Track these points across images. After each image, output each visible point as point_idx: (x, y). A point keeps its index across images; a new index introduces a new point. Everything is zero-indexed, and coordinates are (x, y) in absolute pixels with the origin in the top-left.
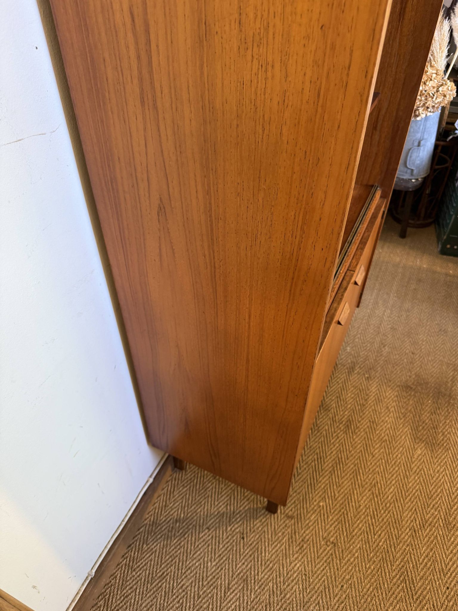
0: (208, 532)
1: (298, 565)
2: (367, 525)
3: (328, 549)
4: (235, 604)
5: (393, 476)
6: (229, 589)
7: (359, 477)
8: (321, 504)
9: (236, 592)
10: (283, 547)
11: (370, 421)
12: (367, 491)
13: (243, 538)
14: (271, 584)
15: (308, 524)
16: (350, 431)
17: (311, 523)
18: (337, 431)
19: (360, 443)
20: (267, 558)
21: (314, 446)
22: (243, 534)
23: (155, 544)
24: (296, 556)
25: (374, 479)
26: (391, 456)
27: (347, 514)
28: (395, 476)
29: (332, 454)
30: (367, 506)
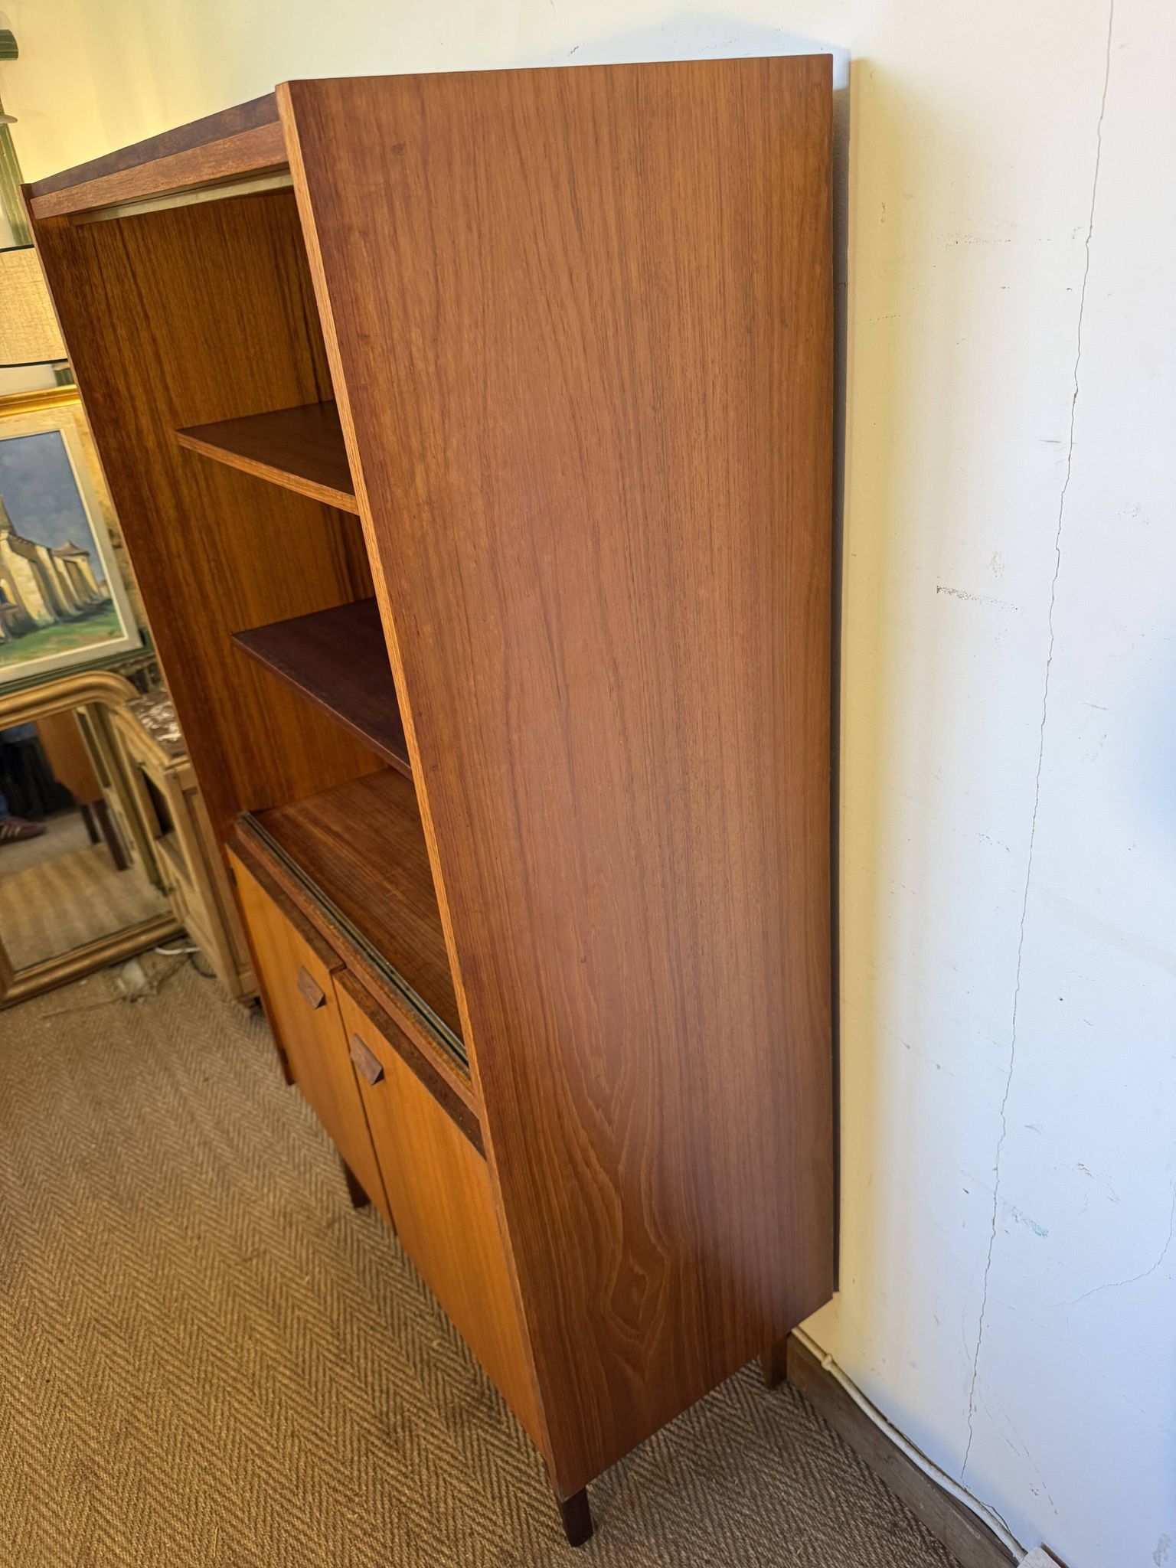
2: (219, 1328)
3: (249, 1250)
5: (233, 1442)
11: (356, 1495)
15: (302, 1241)
16: (373, 1429)
17: (298, 1246)
18: (395, 1401)
19: (336, 1429)
24: (283, 1202)
25: (261, 1400)
26: (263, 1475)
27: (260, 1308)
28: (230, 1446)
29: (362, 1355)
30: (239, 1350)
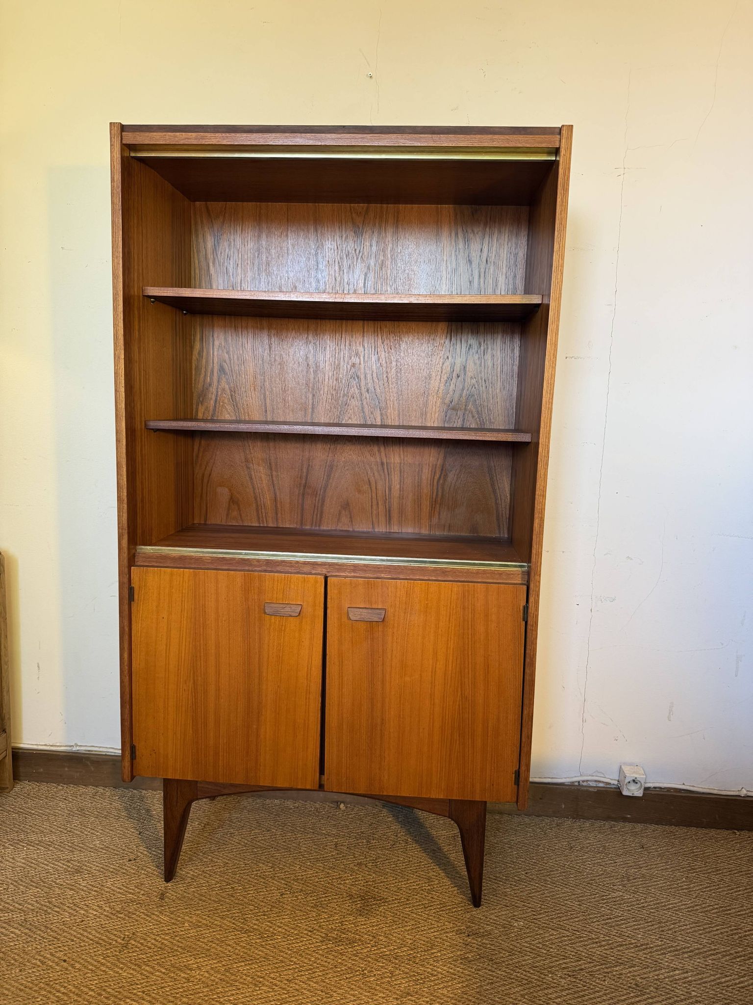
0: (137, 834)
1: (95, 913)
3: (119, 940)
4: (50, 868)
6: (68, 862)
7: (243, 964)
8: (186, 924)
9: (64, 866)
10: (119, 895)
12: (219, 976)
13: (130, 860)
14: (71, 893)
15: (154, 914)
17: (156, 918)
20: (104, 884)
21: (286, 907)
22: (135, 859)
23: (120, 803)
24: (107, 909)
